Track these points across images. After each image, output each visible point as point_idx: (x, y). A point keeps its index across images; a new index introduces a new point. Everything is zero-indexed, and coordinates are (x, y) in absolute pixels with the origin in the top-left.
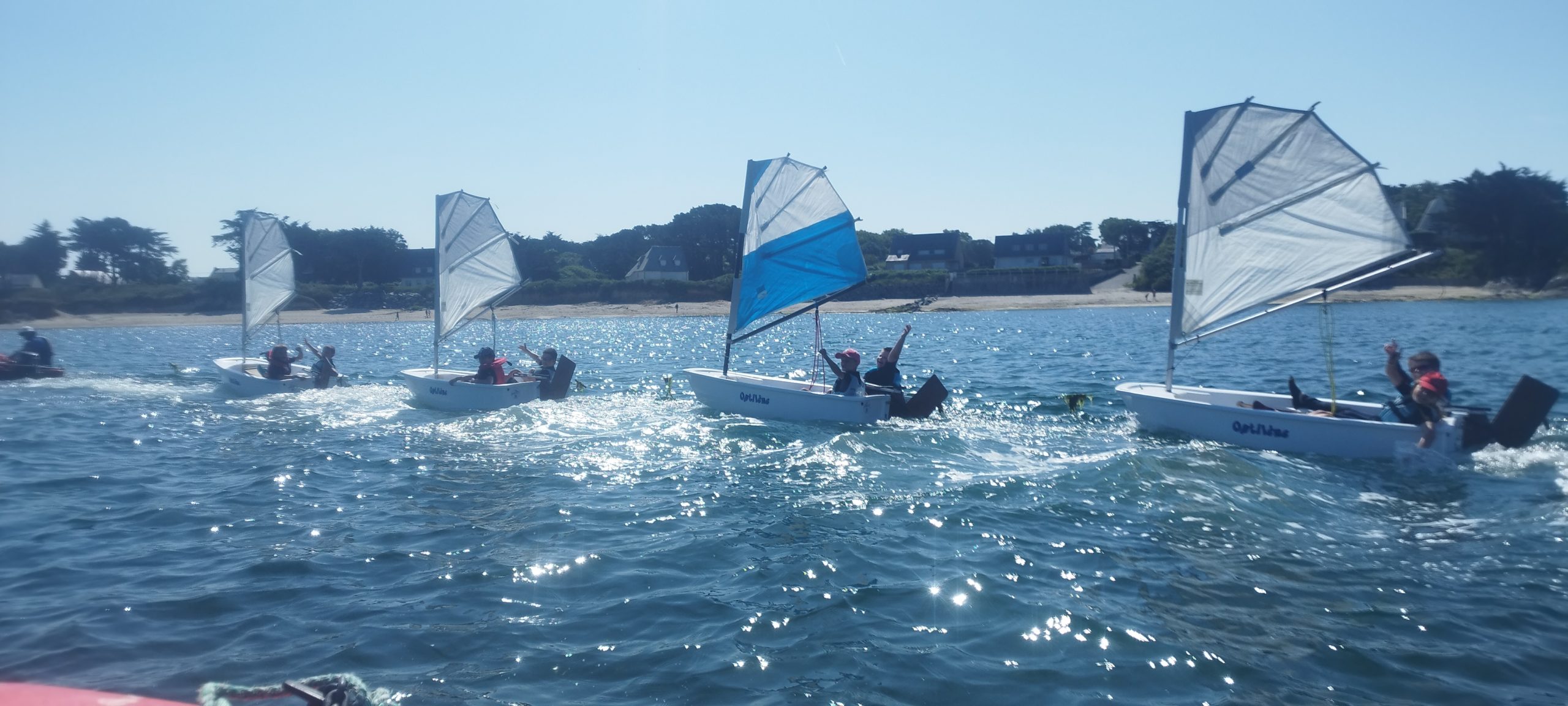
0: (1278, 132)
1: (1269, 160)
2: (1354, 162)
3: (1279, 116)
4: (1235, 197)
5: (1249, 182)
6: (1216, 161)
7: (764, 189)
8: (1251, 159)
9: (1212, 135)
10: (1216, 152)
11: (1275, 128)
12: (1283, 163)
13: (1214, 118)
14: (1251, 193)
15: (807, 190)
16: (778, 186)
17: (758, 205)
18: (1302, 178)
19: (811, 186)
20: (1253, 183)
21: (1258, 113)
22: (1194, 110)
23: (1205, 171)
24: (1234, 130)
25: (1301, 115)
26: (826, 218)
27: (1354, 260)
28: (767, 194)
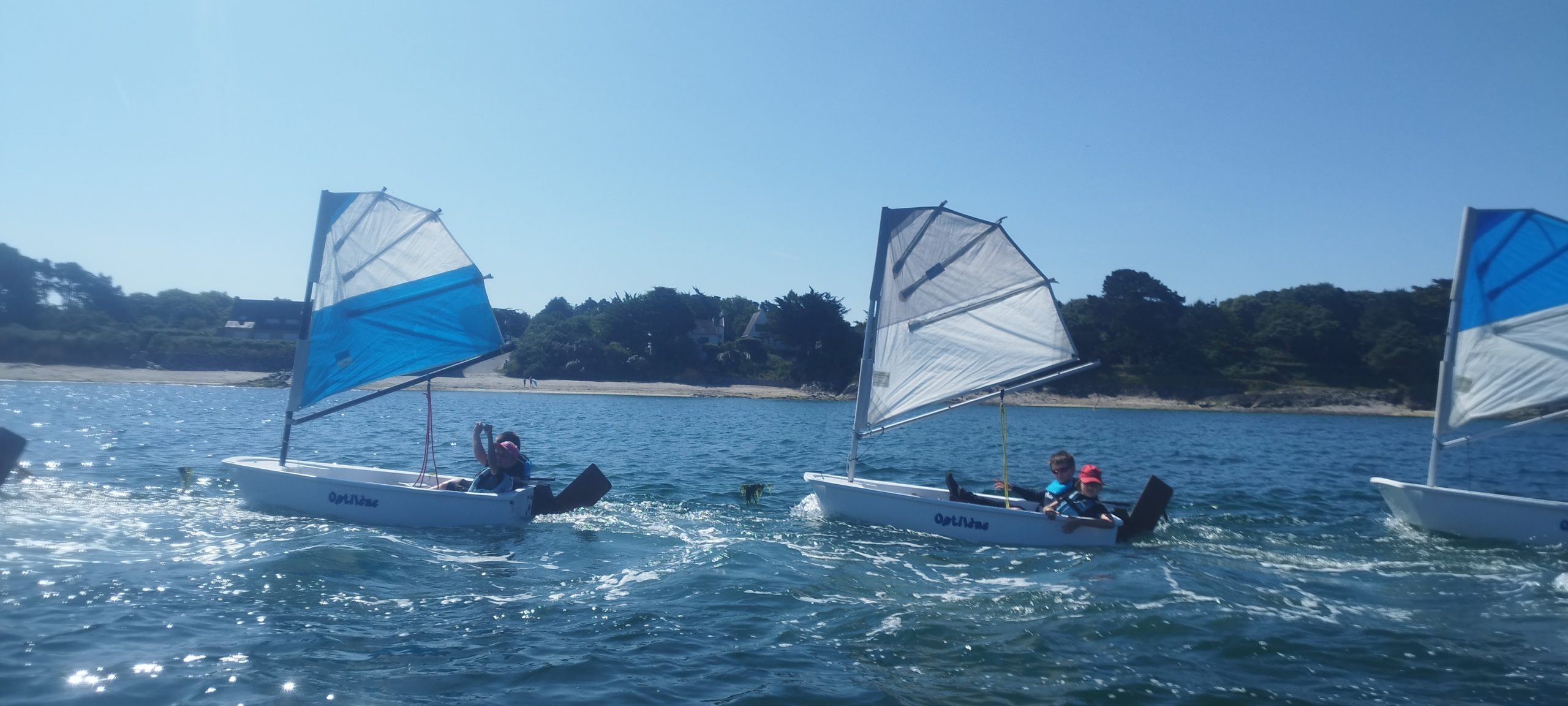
0: (968, 240)
1: (958, 265)
2: (1033, 275)
3: (968, 225)
4: (924, 295)
5: (938, 283)
6: (909, 259)
7: (347, 228)
8: (941, 262)
9: (908, 233)
10: (909, 251)
11: (965, 235)
12: (971, 269)
13: (910, 218)
14: (940, 293)
15: (414, 235)
16: (369, 227)
17: (338, 247)
18: (987, 285)
19: (420, 229)
20: (942, 284)
21: (952, 218)
22: (892, 207)
23: (898, 268)
24: (927, 231)
25: (990, 226)
26: (442, 271)
27: (1029, 365)
28: (352, 236)
